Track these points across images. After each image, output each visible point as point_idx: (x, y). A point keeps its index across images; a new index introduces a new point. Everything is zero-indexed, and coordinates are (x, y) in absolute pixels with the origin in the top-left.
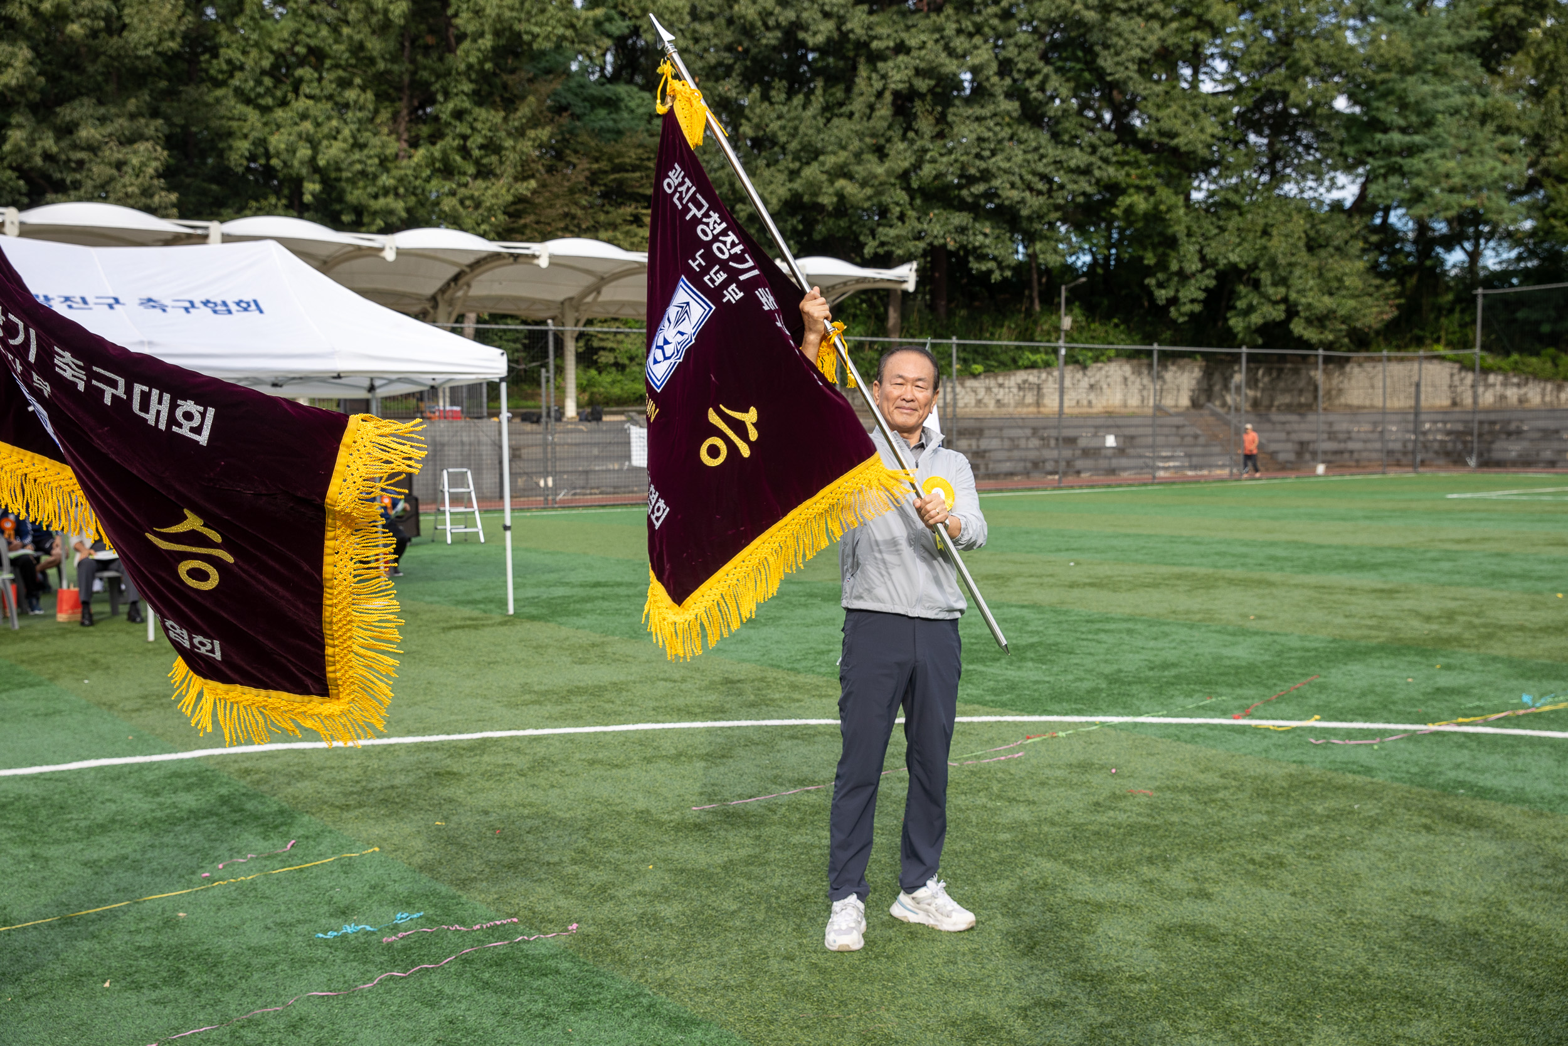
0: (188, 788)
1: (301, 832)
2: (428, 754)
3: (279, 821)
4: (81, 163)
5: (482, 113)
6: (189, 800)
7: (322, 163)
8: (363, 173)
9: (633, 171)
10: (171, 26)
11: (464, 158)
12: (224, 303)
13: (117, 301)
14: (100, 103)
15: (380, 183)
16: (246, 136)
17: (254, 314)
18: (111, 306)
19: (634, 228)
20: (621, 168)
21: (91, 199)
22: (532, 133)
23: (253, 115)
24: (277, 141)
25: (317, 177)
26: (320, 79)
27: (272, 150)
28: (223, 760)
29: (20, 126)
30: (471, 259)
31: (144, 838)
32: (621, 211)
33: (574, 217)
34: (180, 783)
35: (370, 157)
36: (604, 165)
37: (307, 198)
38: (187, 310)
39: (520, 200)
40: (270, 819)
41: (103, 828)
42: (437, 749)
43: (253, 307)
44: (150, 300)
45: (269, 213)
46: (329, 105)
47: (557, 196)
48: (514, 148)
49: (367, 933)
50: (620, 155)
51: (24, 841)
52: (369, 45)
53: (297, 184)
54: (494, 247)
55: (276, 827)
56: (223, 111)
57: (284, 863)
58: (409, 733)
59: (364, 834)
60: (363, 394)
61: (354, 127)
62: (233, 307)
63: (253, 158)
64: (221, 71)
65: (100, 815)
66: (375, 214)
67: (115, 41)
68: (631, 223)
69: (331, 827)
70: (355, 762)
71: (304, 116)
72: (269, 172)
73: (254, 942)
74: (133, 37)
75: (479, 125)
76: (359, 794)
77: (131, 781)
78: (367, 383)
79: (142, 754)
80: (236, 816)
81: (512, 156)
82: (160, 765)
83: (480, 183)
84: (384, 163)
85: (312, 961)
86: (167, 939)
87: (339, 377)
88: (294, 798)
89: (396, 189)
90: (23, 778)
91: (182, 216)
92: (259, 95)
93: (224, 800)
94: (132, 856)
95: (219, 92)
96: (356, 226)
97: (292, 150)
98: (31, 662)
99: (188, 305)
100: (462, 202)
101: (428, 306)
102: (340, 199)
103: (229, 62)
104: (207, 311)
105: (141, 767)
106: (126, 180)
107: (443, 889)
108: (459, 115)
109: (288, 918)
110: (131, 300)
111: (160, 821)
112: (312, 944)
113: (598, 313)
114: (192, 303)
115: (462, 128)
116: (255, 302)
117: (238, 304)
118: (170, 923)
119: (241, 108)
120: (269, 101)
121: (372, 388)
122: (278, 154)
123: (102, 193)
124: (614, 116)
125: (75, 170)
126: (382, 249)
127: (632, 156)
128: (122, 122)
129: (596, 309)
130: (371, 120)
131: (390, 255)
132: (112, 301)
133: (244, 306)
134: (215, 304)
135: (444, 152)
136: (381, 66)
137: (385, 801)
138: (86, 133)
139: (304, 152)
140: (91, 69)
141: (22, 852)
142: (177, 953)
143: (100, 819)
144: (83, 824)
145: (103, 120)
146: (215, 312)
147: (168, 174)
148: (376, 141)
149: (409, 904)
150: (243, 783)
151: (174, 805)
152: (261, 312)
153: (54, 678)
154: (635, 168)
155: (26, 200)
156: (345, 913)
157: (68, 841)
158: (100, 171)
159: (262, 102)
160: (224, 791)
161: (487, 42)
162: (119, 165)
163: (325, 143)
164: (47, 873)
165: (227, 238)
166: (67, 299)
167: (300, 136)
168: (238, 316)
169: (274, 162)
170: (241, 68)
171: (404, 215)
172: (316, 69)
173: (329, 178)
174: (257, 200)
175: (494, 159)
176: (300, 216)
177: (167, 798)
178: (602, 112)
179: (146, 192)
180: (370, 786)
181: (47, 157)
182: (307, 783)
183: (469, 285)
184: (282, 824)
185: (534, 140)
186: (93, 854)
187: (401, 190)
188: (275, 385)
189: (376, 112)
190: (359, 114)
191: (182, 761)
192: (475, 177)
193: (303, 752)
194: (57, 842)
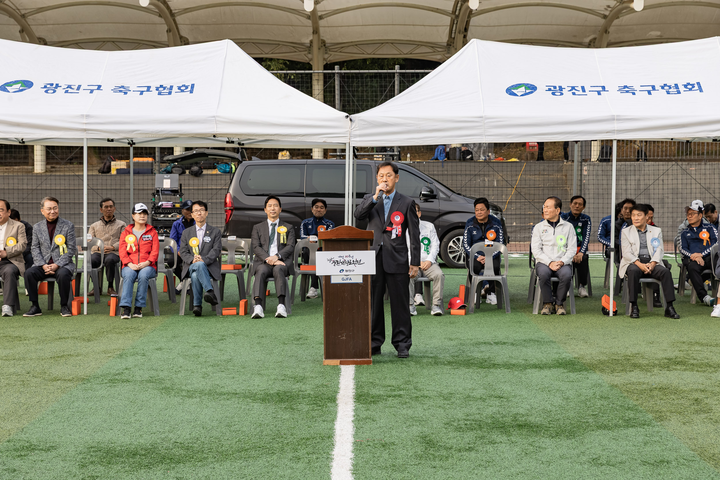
12: (676, 86)
13: (604, 88)
17: (696, 93)
18: (599, 93)
38: (649, 93)
43: (696, 87)
44: (626, 87)
62: (682, 88)
99: (650, 88)
104: (664, 91)
110: (613, 88)
114: (653, 87)
116: (698, 84)
117: (685, 86)
132: (600, 89)
133: (689, 87)
134: (670, 87)
152: (701, 91)
166: (573, 88)
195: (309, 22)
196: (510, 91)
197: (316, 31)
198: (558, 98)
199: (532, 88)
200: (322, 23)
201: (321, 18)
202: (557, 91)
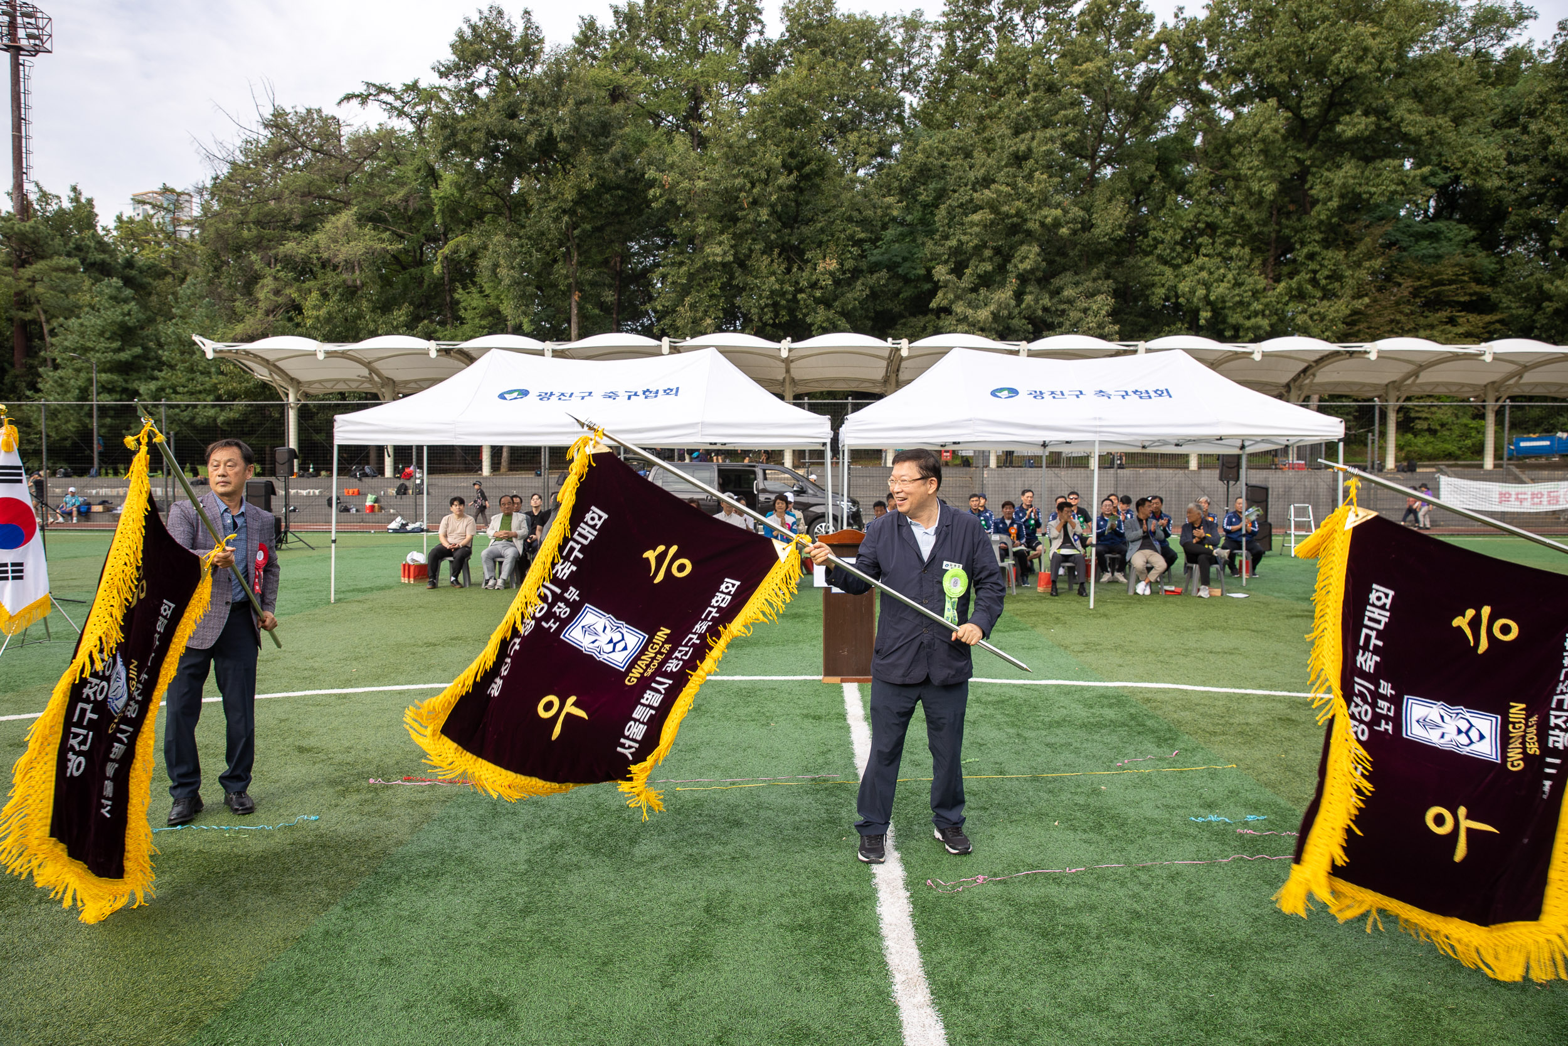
0: (1110, 706)
1: (1182, 746)
2: (1274, 704)
3: (1168, 735)
4: (1063, 311)
5: (1329, 254)
6: (1110, 714)
7: (1212, 298)
8: (1241, 303)
9: (1450, 284)
10: (1120, 221)
11: (1314, 286)
12: (1147, 392)
13: (1081, 393)
14: (1076, 273)
15: (1252, 308)
16: (1163, 285)
17: (1166, 398)
18: (1077, 397)
19: (1448, 327)
20: (1441, 283)
21: (1068, 333)
22: (1367, 264)
23: (1168, 271)
24: (1184, 287)
25: (1209, 308)
26: (1213, 244)
27: (1180, 292)
28: (1133, 691)
29: (1031, 293)
30: (1317, 356)
31: (1082, 734)
32: (1438, 315)
33: (1398, 322)
34: (1105, 701)
35: (1245, 292)
36: (1425, 282)
37: (1202, 322)
38: (1123, 397)
39: (1355, 312)
40: (1162, 733)
41: (1059, 724)
42: (1280, 701)
43: (1165, 393)
44: (1101, 391)
45: (1176, 334)
46: (1219, 259)
47: (1386, 308)
48: (1352, 276)
49: (1225, 823)
50: (1439, 273)
51: (1013, 725)
52: (1248, 217)
53: (1196, 312)
54: (1335, 347)
55: (1166, 740)
56: (1148, 270)
57: (1170, 765)
58: (1260, 687)
59: (1226, 754)
60: (1236, 451)
61: (1235, 272)
62: (1152, 394)
63: (1167, 299)
64: (1149, 246)
65: (1057, 715)
66: (1248, 329)
67: (1087, 235)
68: (1447, 323)
69: (1203, 745)
70: (1221, 703)
71: (1201, 269)
72: (1177, 307)
73: (1148, 815)
74: (1096, 231)
75: (1326, 263)
76: (1224, 725)
77: (1076, 696)
78: (1239, 444)
79: (1083, 680)
80: (1140, 729)
81: (1350, 282)
82: (1094, 688)
83: (1325, 302)
84: (1255, 294)
85: (1186, 835)
86: (1093, 801)
87: (1221, 439)
88: (1179, 722)
89: (1263, 311)
90: (1014, 686)
91: (1121, 340)
92: (1173, 258)
93: (1133, 717)
94: (1075, 744)
95: (1148, 259)
96: (1234, 339)
97: (1193, 291)
98: (1022, 615)
99: (1124, 393)
100: (1311, 317)
101: (1283, 391)
102: (1224, 321)
103: (1155, 239)
104: (1137, 397)
105: (1082, 688)
106: (1089, 319)
107: (1282, 802)
108: (1311, 256)
109: (1172, 802)
110: (1089, 392)
111: (1092, 724)
112: (1187, 823)
113: (1416, 391)
114: (1126, 392)
115: (1313, 266)
116: (1167, 390)
117: (1156, 392)
118: (1096, 792)
119: (1161, 267)
120: (1180, 261)
121: (1243, 447)
122: (1183, 295)
123: (1074, 329)
124: (1435, 245)
125: (1060, 316)
126: (1252, 353)
127: (1449, 273)
128: (1089, 284)
129: (1414, 389)
130: (1248, 267)
131: (1257, 357)
132: (1078, 393)
133: (1159, 393)
134: (1141, 393)
135: (1299, 283)
136: (1256, 229)
137: (1241, 733)
138: (1068, 293)
139: (1201, 292)
140: (1071, 254)
141: (1012, 731)
142: (1099, 811)
143: (1057, 718)
144: (1047, 719)
145: (1077, 284)
146: (1141, 397)
147: (1114, 314)
148: (1250, 280)
149: (1256, 808)
150: (1145, 707)
151: (1101, 716)
152: (1170, 396)
153: (1034, 626)
154: (1451, 282)
155: (1032, 336)
156: (1210, 806)
157: (1038, 729)
158: (1074, 315)
159: (1175, 262)
160: (1133, 711)
161: (1334, 204)
162: (1085, 311)
163: (1215, 284)
164: (1025, 747)
165: (1148, 351)
166: (1052, 393)
167: (1198, 282)
168: (1156, 400)
169: (1181, 300)
170: (1162, 242)
171: (1268, 329)
172: (1210, 237)
173: (1218, 309)
174: (1169, 326)
175: (1337, 285)
176: (1197, 334)
177: (1096, 710)
178: (1425, 243)
179: (1101, 326)
180: (1231, 721)
181: (1045, 309)
182: (1187, 713)
183: (1314, 375)
184: (1170, 739)
185: (1368, 269)
186: (1051, 739)
187: (1267, 312)
188: (1177, 445)
189: (1251, 261)
190: (1240, 264)
191: (1107, 687)
192: (1322, 299)
193: (1186, 691)
194: (1031, 728)
195: (783, 365)
196: (994, 393)
197: (788, 371)
198: (1039, 401)
199: (1013, 392)
200: (792, 365)
201: (792, 361)
202: (1038, 395)
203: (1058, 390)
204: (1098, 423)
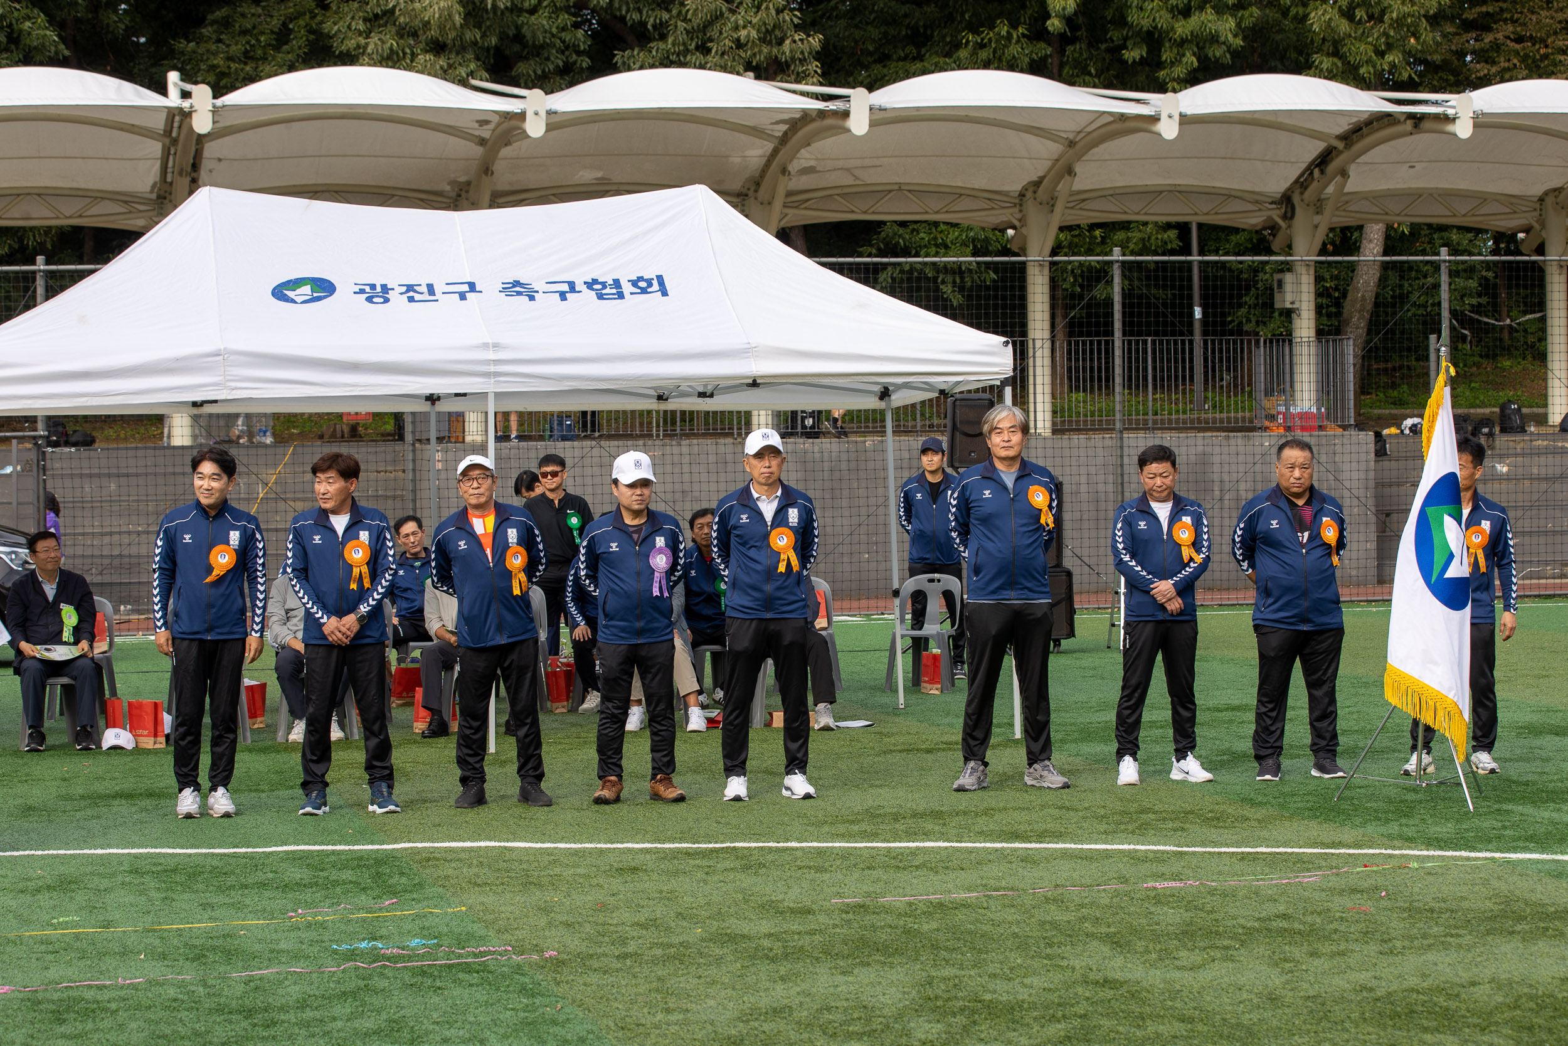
12: (617, 283)
13: (472, 287)
17: (655, 297)
18: (463, 296)
38: (563, 296)
43: (656, 286)
44: (517, 283)
49: (376, 948)
54: (1371, 102)
59: (470, 901)
62: (627, 288)
69: (447, 895)
87: (754, 384)
99: (565, 287)
104: (591, 295)
110: (490, 286)
114: (571, 285)
116: (660, 279)
117: (634, 283)
126: (1155, 119)
133: (642, 285)
134: (603, 285)
143: (249, 882)
144: (231, 884)
146: (600, 297)
151: (327, 877)
152: (665, 293)
166: (410, 288)
168: (633, 301)
182: (476, 869)
196: (279, 293)
198: (378, 309)
199: (324, 288)
202: (377, 294)
203: (421, 280)
204: (492, 355)
